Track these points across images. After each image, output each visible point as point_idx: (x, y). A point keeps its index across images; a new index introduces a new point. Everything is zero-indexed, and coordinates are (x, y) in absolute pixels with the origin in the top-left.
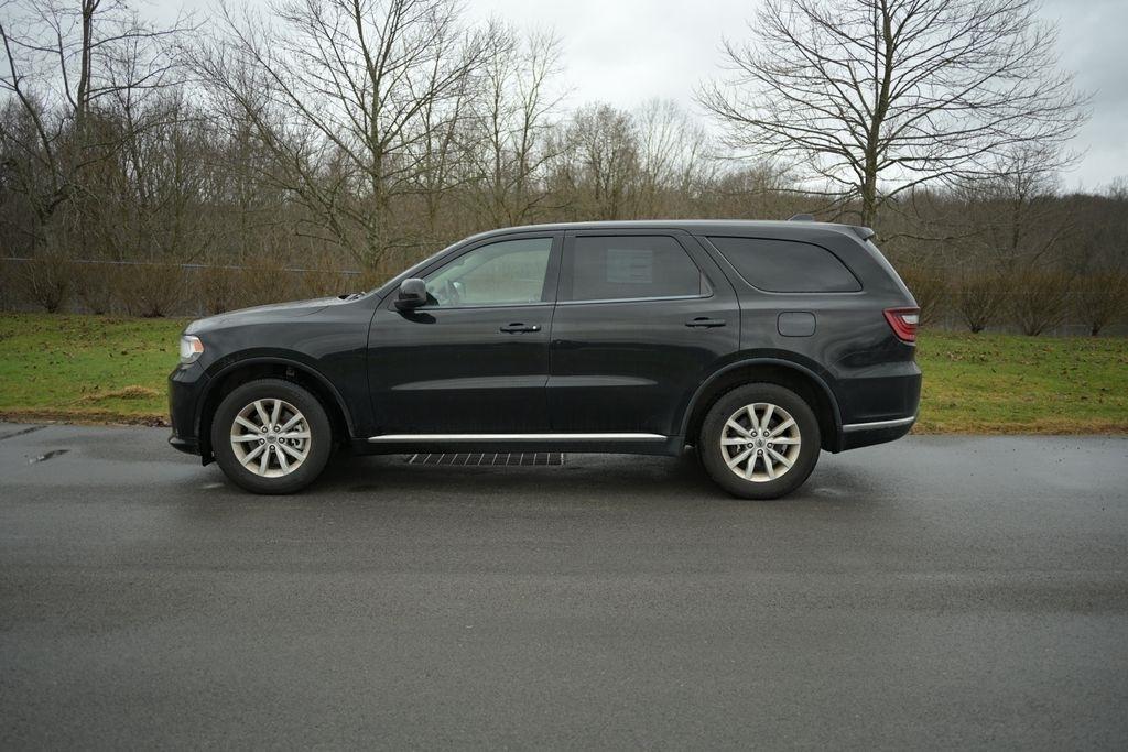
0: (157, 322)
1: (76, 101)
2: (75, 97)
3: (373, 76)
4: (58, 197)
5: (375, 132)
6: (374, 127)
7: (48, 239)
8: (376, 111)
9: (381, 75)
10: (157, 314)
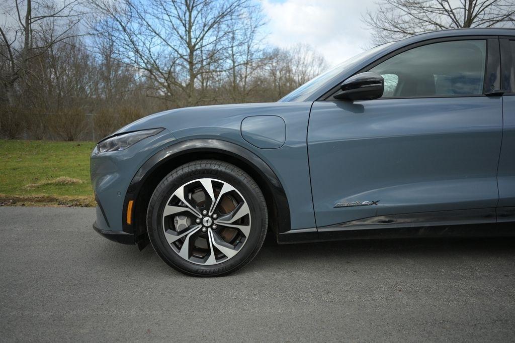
0: (71, 143)
1: (25, 25)
2: (24, 22)
3: (188, 9)
4: (16, 76)
5: (190, 39)
6: (190, 36)
7: (10, 100)
8: (190, 27)
9: (193, 7)
10: (71, 139)
